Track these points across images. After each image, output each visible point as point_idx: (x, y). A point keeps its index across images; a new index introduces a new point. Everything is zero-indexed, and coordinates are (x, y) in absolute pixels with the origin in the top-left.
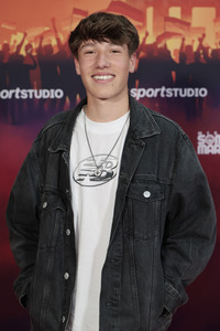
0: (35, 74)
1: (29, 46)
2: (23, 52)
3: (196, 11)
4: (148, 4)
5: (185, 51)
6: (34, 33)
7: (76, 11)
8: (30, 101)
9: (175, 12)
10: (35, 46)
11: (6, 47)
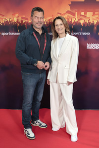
0: (48, 29)
1: (47, 22)
2: (45, 23)
3: (88, 13)
4: (76, 11)
5: (85, 23)
6: (48, 19)
9: (83, 13)
10: (48, 22)
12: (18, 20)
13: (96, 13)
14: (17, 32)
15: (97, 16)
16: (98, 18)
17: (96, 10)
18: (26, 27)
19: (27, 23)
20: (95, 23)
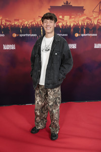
0: (30, 31)
2: (28, 26)
3: (65, 16)
5: (63, 26)
6: (30, 21)
7: (39, 16)
8: (29, 37)
9: (61, 17)
10: (30, 24)
11: (24, 24)
12: (2, 22)
13: (72, 17)
14: (2, 34)
15: (73, 20)
16: (74, 21)
17: (73, 14)
18: (10, 29)
19: (11, 25)
20: (72, 26)
